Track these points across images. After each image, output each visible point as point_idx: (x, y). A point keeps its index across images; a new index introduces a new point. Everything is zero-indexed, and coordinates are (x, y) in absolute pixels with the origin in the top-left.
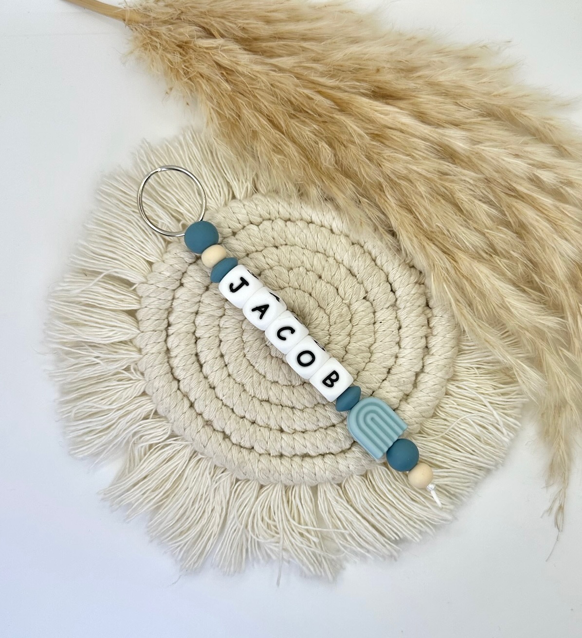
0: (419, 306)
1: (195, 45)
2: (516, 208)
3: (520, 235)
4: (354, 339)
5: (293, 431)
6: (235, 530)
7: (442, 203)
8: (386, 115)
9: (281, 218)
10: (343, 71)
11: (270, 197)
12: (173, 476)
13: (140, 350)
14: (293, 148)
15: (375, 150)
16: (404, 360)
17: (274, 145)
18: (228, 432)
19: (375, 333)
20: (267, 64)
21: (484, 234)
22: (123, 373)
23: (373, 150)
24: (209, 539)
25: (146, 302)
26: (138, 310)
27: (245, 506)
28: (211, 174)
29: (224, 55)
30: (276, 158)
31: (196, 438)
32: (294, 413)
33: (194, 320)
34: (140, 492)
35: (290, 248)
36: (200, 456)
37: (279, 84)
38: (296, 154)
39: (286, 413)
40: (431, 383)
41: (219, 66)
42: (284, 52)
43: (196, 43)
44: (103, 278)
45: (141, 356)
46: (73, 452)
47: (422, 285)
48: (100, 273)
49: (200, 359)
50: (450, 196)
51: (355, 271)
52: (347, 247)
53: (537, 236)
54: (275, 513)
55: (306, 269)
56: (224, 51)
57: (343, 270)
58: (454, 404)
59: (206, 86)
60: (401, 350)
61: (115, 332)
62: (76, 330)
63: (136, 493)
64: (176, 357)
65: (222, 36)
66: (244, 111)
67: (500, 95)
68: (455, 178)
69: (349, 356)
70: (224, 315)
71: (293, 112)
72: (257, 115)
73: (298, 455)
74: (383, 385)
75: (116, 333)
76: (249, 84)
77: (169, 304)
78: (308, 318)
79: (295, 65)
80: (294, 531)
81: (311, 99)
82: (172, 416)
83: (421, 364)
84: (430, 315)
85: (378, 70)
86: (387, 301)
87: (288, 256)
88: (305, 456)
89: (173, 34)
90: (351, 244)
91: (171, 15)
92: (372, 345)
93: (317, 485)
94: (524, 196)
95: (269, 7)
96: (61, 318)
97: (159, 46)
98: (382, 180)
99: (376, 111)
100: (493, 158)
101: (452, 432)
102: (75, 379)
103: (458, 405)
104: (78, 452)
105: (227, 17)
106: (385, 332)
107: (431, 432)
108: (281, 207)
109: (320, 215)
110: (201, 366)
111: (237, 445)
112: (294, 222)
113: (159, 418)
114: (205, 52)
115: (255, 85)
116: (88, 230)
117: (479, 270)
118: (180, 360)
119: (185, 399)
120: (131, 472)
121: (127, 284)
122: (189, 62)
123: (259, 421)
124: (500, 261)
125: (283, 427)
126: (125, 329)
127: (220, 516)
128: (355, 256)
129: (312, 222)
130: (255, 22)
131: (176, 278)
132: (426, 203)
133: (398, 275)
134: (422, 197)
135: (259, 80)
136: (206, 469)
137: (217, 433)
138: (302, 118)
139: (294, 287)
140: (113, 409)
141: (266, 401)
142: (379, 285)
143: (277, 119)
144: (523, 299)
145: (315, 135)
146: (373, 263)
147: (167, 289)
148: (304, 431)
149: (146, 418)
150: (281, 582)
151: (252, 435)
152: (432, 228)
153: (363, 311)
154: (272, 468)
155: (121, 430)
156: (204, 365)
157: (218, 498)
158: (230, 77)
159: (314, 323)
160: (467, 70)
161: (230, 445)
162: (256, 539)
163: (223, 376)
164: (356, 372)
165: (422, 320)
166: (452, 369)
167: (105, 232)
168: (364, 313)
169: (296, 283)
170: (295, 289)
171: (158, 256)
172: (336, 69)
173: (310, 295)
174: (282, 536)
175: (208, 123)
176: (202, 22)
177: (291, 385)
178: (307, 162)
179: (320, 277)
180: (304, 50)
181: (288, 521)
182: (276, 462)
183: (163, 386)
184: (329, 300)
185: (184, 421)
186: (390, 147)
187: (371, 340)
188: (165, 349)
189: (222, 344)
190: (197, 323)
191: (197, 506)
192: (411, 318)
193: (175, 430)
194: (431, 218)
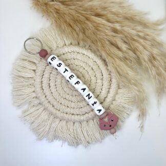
5: (71, 107)
9: (76, 52)
13: (35, 80)
18: (54, 105)
19: (96, 85)
22: (29, 85)
25: (38, 68)
26: (36, 70)
32: (72, 103)
33: (50, 75)
34: (29, 117)
35: (78, 60)
36: (46, 110)
44: (28, 61)
46: (14, 104)
49: (50, 85)
52: (92, 62)
55: (81, 66)
57: (90, 68)
62: (19, 73)
64: (44, 83)
70: (58, 75)
73: (71, 114)
75: (29, 75)
77: (44, 69)
82: (40, 98)
86: (100, 78)
88: (73, 114)
92: (95, 88)
93: (75, 122)
106: (99, 86)
108: (77, 49)
109: (87, 53)
112: (80, 53)
113: (37, 98)
119: (44, 95)
120: (28, 111)
121: (34, 63)
123: (62, 103)
125: (68, 106)
128: (94, 65)
129: (84, 54)
133: (104, 71)
137: (51, 105)
141: (65, 98)
146: (98, 67)
148: (74, 108)
149: (33, 98)
153: (94, 79)
161: (54, 108)
163: (55, 90)
169: (78, 69)
173: (81, 73)
179: (84, 69)
183: (39, 90)
184: (86, 75)
185: (43, 100)
188: (41, 81)
189: (56, 82)
193: (41, 102)
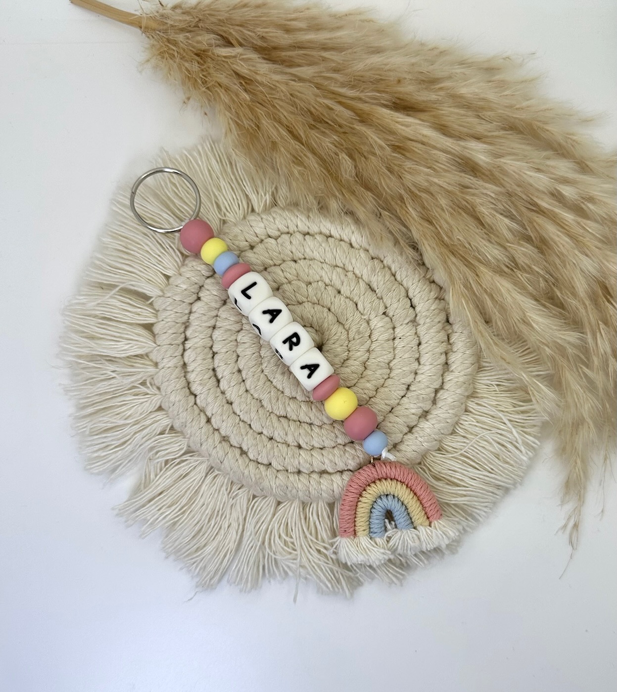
0: (439, 322)
1: (213, 54)
2: (537, 223)
3: (541, 251)
4: (373, 355)
5: (311, 447)
6: (252, 547)
7: (463, 217)
8: (407, 126)
9: (299, 232)
10: (364, 82)
11: (288, 210)
12: (189, 492)
13: (156, 365)
14: (312, 159)
15: (395, 162)
16: (423, 376)
17: (294, 156)
18: (245, 448)
19: (394, 349)
20: (286, 73)
21: (505, 248)
22: (138, 388)
23: (393, 161)
24: (225, 556)
25: (162, 315)
26: (155, 323)
27: (262, 523)
28: (230, 188)
29: (242, 63)
30: (296, 170)
31: (213, 454)
32: (312, 430)
33: (211, 334)
34: (155, 508)
35: (309, 262)
36: (217, 472)
37: (299, 94)
38: (316, 166)
39: (304, 428)
40: (450, 400)
41: (238, 75)
42: (304, 61)
43: (215, 51)
44: (118, 292)
45: (158, 370)
46: (89, 467)
47: (442, 301)
48: (115, 286)
49: (217, 374)
50: (471, 209)
51: (374, 286)
52: (367, 261)
53: (558, 251)
54: (292, 530)
55: (325, 283)
56: (243, 60)
57: (362, 284)
58: (473, 421)
59: (225, 96)
60: (421, 367)
61: (130, 345)
62: (92, 344)
63: (152, 508)
64: (193, 371)
65: (241, 45)
66: (264, 122)
67: (522, 109)
68: (476, 191)
69: (368, 372)
70: (242, 329)
71: (313, 123)
72: (277, 126)
73: (316, 472)
74: (402, 402)
75: (132, 347)
76: (269, 94)
77: (186, 318)
78: (327, 333)
79: (316, 75)
80: (311, 547)
81: (331, 109)
82: (188, 431)
83: (440, 380)
84: (450, 331)
85: (399, 81)
86: (407, 316)
87: (306, 270)
88: (323, 472)
89: (191, 42)
90: (370, 258)
91: (189, 23)
92: (391, 361)
93: (334, 503)
94: (545, 211)
95: (289, 15)
96: (77, 332)
97: (176, 54)
98: (403, 192)
99: (397, 122)
100: (514, 172)
101: (471, 449)
102: (90, 394)
103: (477, 422)
104: (93, 468)
105: (246, 25)
106: (405, 348)
107: (450, 449)
108: (300, 222)
109: (339, 229)
110: (218, 381)
111: (254, 461)
112: (312, 235)
113: (175, 433)
114: (224, 61)
115: (274, 94)
116: (104, 243)
117: (501, 284)
118: (197, 375)
119: (202, 414)
120: (147, 486)
121: (143, 297)
122: (207, 71)
123: (276, 436)
124: (521, 275)
125: (301, 444)
126: (141, 343)
127: (237, 532)
128: (375, 271)
129: (331, 236)
130: (274, 31)
131: (193, 291)
132: (447, 216)
133: (417, 290)
134: (443, 210)
135: (278, 89)
136: (222, 485)
137: (234, 449)
138: (322, 129)
139: (313, 301)
140: (128, 424)
141: (283, 417)
142: (399, 301)
143: (297, 130)
144: (545, 313)
145: (336, 146)
146: (393, 278)
147: (184, 302)
148: (321, 447)
149: (162, 433)
150: (298, 598)
151: (270, 450)
152: (453, 241)
153: (382, 327)
154: (289, 485)
155: (137, 445)
156: (222, 381)
157: (234, 515)
158: (248, 86)
159: (333, 338)
160: (490, 82)
161: (247, 460)
162: (273, 556)
163: (240, 391)
164: (375, 389)
165: (442, 336)
166: (471, 386)
167: (121, 245)
168: (383, 329)
169: (315, 298)
170: (314, 304)
171: (175, 269)
172: (357, 80)
173: (329, 310)
174: (299, 553)
175: (226, 133)
176: (221, 30)
177: (310, 401)
178: (327, 174)
179: (339, 292)
180: (324, 59)
181: (306, 537)
182: (292, 478)
183: (180, 401)
184: (348, 315)
185: (201, 436)
186: (411, 159)
187: (390, 356)
188: (182, 363)
189: (239, 359)
190: (214, 338)
191: (213, 522)
192: (431, 335)
193: (191, 445)
194: (451, 231)
